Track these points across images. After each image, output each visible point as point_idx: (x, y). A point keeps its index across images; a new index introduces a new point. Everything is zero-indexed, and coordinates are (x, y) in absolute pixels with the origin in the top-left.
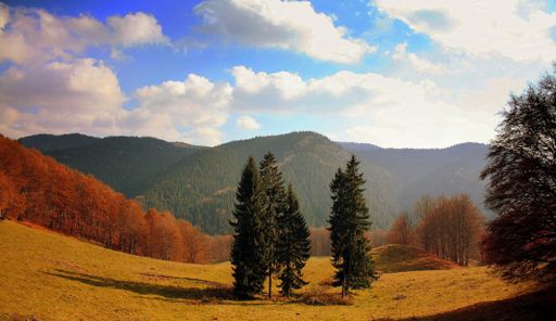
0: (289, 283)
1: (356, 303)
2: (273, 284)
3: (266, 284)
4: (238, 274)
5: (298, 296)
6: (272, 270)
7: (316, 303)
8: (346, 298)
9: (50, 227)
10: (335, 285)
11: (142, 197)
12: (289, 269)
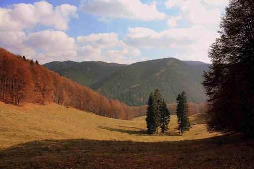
0: (163, 129)
1: (184, 135)
2: (159, 129)
3: (157, 129)
4: (149, 127)
5: (166, 133)
6: (158, 125)
7: (171, 136)
8: (180, 134)
9: (77, 107)
10: (178, 129)
11: (100, 89)
12: (164, 125)
